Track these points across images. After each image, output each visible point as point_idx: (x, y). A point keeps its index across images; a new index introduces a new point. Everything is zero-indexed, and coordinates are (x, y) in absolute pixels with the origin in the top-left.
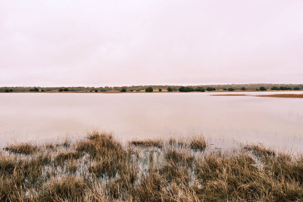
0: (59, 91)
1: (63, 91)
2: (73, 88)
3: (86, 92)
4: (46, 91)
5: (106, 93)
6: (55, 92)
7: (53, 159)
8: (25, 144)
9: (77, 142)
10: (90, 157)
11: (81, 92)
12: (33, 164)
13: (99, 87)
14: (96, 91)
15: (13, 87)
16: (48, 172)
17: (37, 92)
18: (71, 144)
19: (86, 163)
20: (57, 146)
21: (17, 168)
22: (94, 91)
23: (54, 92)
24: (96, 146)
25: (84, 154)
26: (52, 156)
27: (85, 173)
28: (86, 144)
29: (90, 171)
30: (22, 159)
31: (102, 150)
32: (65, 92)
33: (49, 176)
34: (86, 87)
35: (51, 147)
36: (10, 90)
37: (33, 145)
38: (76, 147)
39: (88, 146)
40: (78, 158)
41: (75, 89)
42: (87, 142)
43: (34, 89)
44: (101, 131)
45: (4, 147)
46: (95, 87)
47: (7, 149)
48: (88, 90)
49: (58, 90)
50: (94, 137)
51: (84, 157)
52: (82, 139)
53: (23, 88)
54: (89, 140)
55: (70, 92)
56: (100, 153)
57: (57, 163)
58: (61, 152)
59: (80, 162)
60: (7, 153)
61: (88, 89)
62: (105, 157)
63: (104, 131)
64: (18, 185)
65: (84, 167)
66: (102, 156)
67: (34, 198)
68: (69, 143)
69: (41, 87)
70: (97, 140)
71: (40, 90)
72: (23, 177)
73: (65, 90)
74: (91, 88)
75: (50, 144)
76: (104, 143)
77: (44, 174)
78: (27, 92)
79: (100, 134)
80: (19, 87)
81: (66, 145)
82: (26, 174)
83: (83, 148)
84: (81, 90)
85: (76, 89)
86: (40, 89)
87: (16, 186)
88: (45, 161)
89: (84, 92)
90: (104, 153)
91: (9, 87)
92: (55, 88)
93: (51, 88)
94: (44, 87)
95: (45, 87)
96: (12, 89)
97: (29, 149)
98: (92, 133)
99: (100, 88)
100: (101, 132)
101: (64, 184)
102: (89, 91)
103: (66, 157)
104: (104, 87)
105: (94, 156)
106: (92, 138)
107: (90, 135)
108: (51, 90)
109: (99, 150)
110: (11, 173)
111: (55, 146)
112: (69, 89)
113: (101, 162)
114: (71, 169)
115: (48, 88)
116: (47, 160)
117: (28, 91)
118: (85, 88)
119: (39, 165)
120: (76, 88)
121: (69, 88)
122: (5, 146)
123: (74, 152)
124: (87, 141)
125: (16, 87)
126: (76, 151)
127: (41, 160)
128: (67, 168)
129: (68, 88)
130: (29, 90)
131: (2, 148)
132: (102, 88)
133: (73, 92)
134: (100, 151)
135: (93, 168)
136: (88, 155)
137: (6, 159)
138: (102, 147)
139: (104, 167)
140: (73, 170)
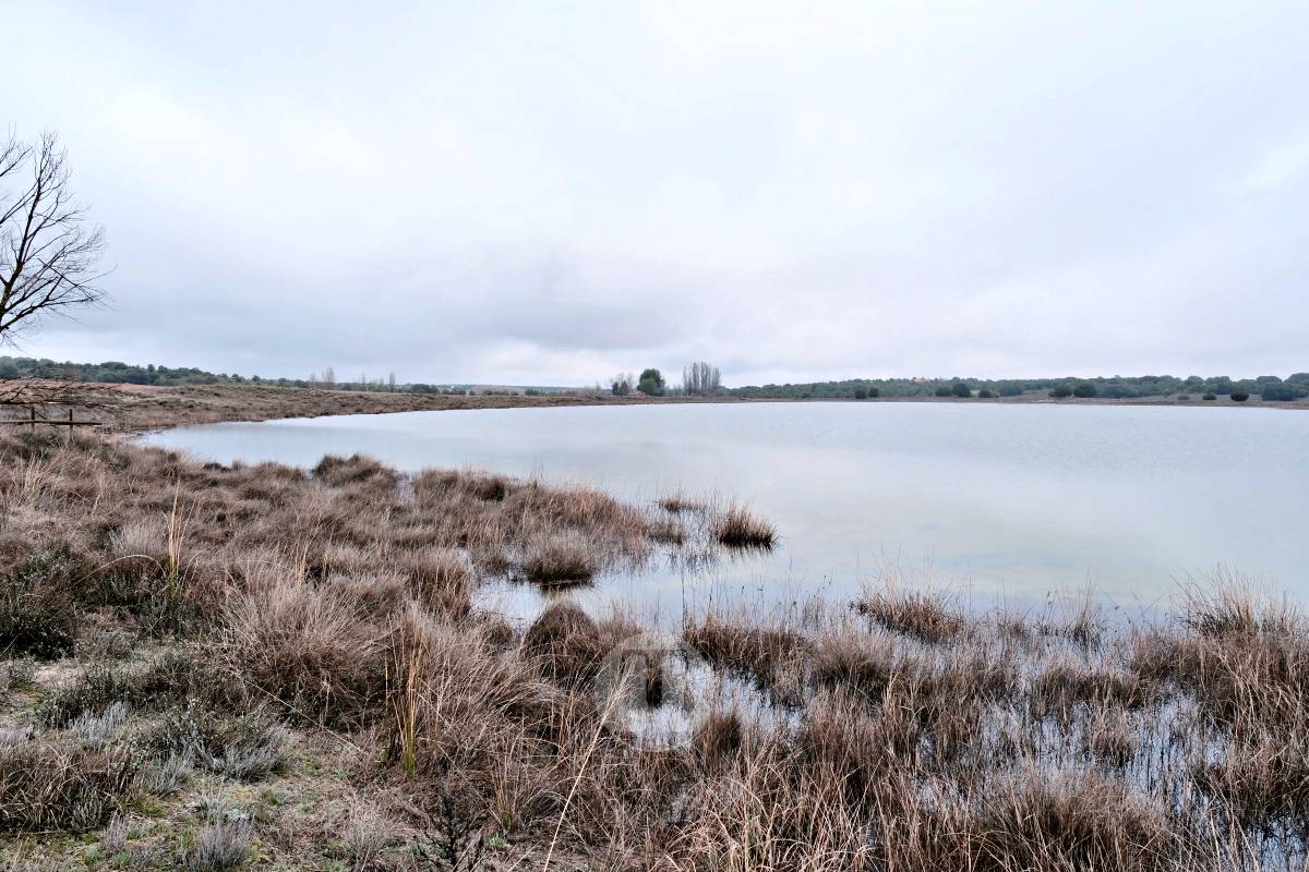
0: (1051, 395)
1: (1070, 394)
2: (1115, 381)
3: (1184, 401)
4: (998, 394)
5: (1298, 407)
6: (1036, 400)
7: (1024, 685)
8: (921, 602)
9: (1135, 633)
10: (1204, 715)
11: (1155, 404)
12: (951, 687)
13: (1253, 376)
14: (1239, 394)
15: (880, 381)
16: (1004, 734)
17: (965, 399)
18: (1107, 638)
19: (1177, 737)
20: (1045, 632)
21: (897, 688)
22: (1228, 397)
23: (1029, 401)
24: (1234, 669)
25: (1168, 696)
26: (1024, 670)
27: (1171, 785)
28: (1181, 651)
29: (1202, 785)
30: (912, 656)
31: (1270, 696)
32: (1080, 399)
33: (1008, 749)
34: (1184, 378)
35: (1018, 631)
36: (868, 391)
37: (949, 610)
38: (1131, 655)
39: (1193, 664)
40: (1136, 706)
41: (1125, 385)
42: (1184, 644)
43: (951, 387)
44: (1263, 599)
45: (853, 599)
46: (1235, 378)
47: (863, 609)
48: (1192, 391)
49: (1047, 391)
50: (1227, 626)
51: (1169, 712)
52: (1161, 621)
53: (913, 382)
54: (1195, 634)
55: (1104, 400)
56: (1256, 708)
57: (1041, 707)
58: (1061, 661)
59: (1149, 728)
60: (861, 624)
61: (1190, 387)
62: (1286, 739)
63: (1281, 601)
64: (899, 749)
65: (1166, 756)
66: (1271, 730)
67: (952, 818)
68: (1094, 631)
69: (979, 379)
70: (1240, 643)
71: (975, 392)
72: (914, 725)
73: (1081, 391)
74: (1210, 381)
75: (1014, 620)
76: (1282, 664)
77: (990, 735)
78: (928, 398)
79: (1257, 617)
80: (899, 381)
81: (1081, 635)
82: (924, 718)
83: (1164, 667)
84: (1155, 392)
85: (1133, 389)
86: (974, 389)
87: (891, 751)
88: (997, 687)
89: (1172, 404)
90: (1280, 717)
91: (868, 381)
92: (1035, 381)
93: (1017, 381)
94: (990, 381)
95: (995, 379)
96: (876, 386)
97: (934, 622)
98: (1213, 604)
99: (1261, 380)
100: (1265, 604)
101: (1075, 802)
102: (1200, 396)
103: (1085, 690)
104: (1284, 376)
105: (1222, 712)
106: (1215, 627)
107: (1204, 610)
108: (1019, 393)
109: (1253, 692)
110: (876, 696)
111: (1035, 631)
112: (1098, 389)
113: (1263, 756)
114: (1107, 747)
115: (1006, 381)
116: (1003, 684)
117: (930, 395)
118: (1178, 380)
119: (973, 698)
120: (1133, 381)
121: (1101, 380)
122: (856, 595)
123: (1120, 673)
124: (1186, 636)
125: (892, 380)
126: (1128, 672)
127: (980, 679)
128: (1085, 738)
129: (1096, 384)
130: (934, 391)
131: (847, 602)
132: (1273, 379)
133: (1114, 400)
134: (1255, 699)
135: (1219, 773)
136: (1188, 705)
137: (862, 645)
138: (1273, 684)
139: (1279, 786)
140: (1116, 755)
